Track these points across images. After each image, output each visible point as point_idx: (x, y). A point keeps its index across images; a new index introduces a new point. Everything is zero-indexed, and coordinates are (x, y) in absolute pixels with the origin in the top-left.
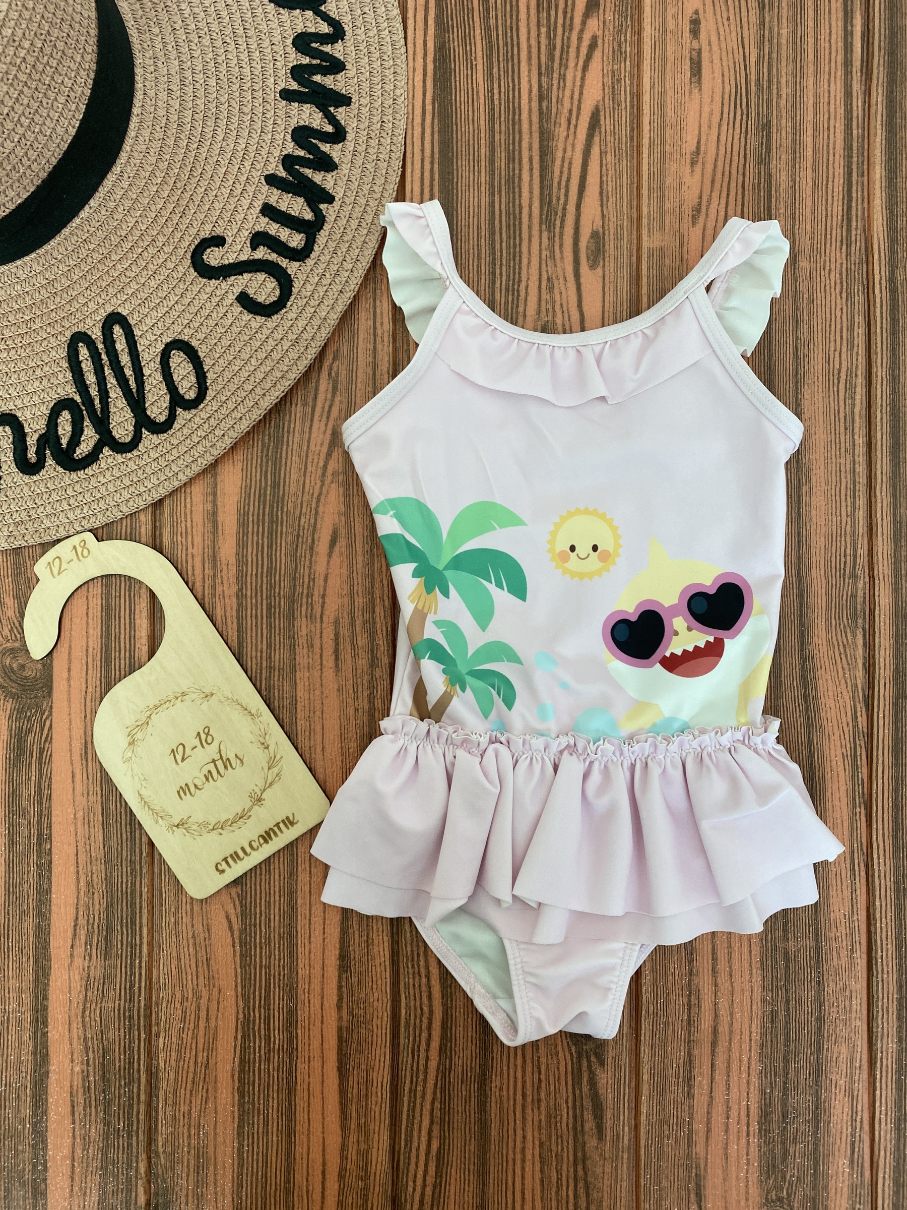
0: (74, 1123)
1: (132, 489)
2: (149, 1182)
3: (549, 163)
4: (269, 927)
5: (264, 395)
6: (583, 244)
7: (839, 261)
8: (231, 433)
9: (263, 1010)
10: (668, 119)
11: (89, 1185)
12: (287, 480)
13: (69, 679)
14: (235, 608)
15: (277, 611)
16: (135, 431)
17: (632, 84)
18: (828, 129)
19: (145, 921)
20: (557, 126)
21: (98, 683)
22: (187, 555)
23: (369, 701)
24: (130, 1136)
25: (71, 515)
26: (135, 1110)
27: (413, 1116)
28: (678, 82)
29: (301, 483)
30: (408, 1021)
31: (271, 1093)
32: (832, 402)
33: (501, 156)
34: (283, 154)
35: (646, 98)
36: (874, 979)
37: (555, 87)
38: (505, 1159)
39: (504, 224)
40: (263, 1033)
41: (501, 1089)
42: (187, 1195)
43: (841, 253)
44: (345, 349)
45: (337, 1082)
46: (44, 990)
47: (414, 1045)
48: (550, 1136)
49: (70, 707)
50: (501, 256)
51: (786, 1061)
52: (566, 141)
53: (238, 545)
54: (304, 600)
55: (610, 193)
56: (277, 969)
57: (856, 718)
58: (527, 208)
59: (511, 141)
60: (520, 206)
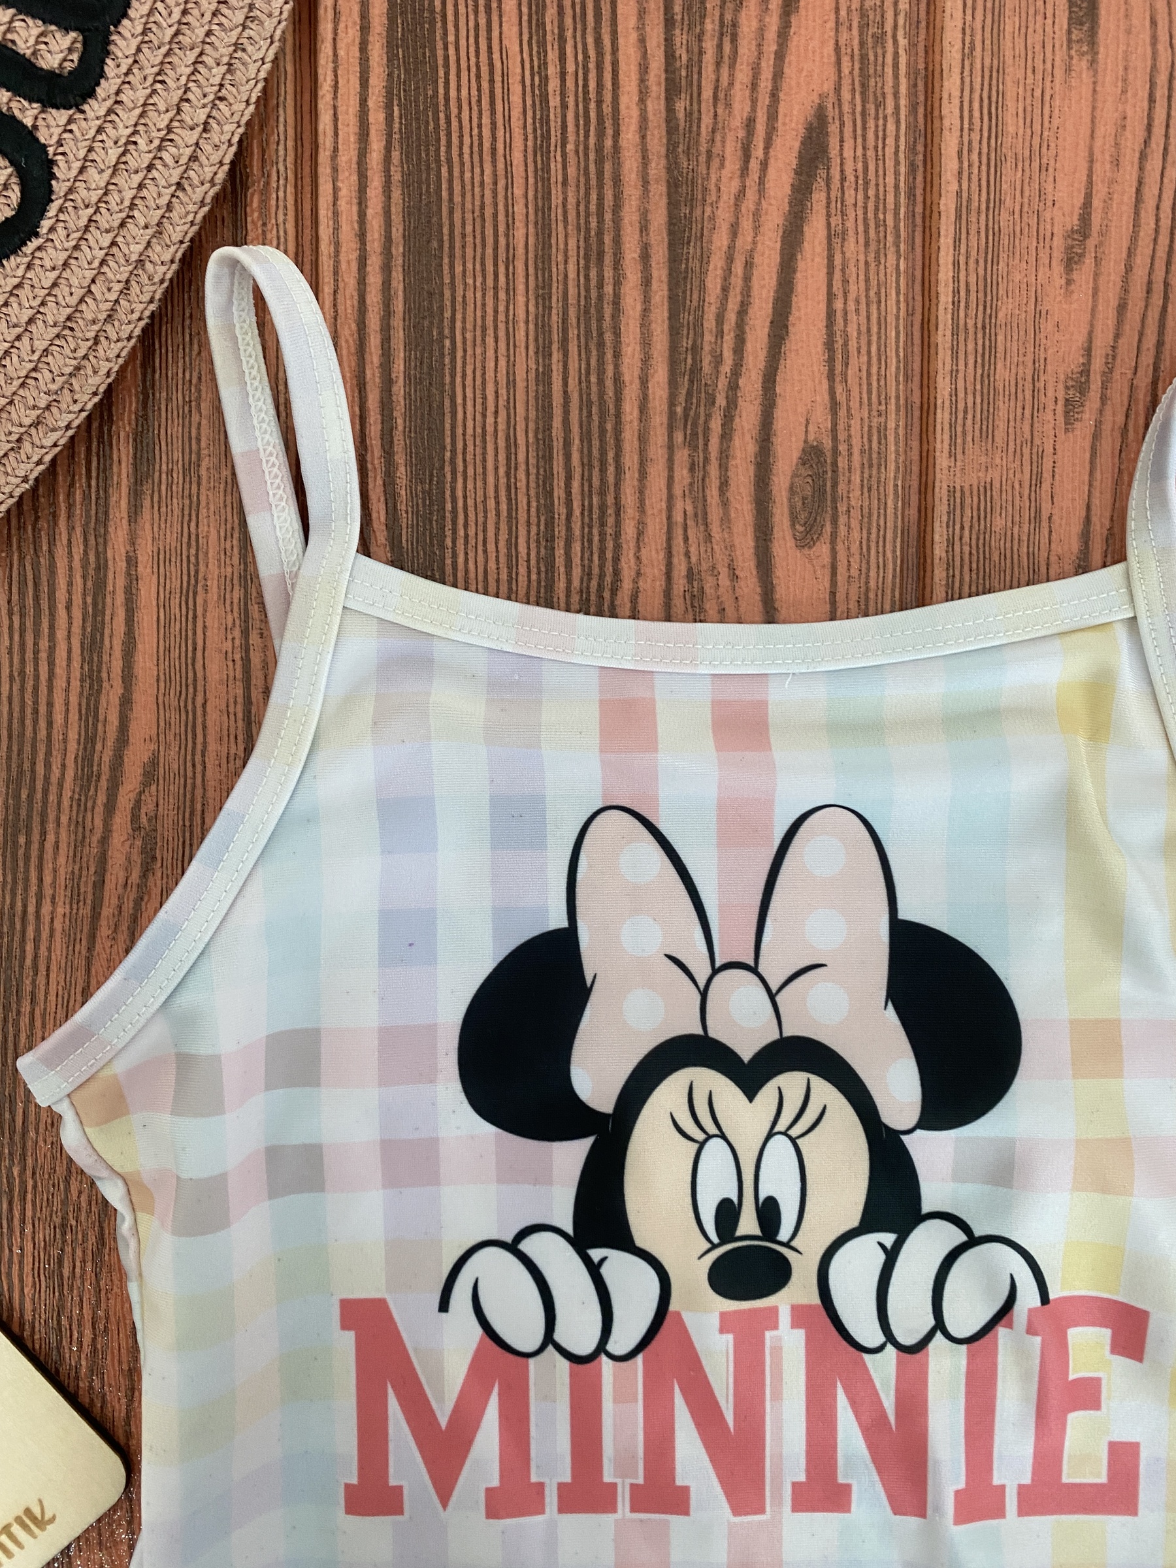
3: (695, 264)
6: (781, 482)
10: (1008, 141)
17: (912, 45)
20: (715, 163)
28: (1035, 39)
33: (567, 245)
35: (951, 84)
37: (709, 57)
39: (575, 429)
44: (173, 757)
50: (569, 514)
52: (737, 206)
55: (853, 345)
58: (637, 385)
59: (593, 208)
60: (618, 380)
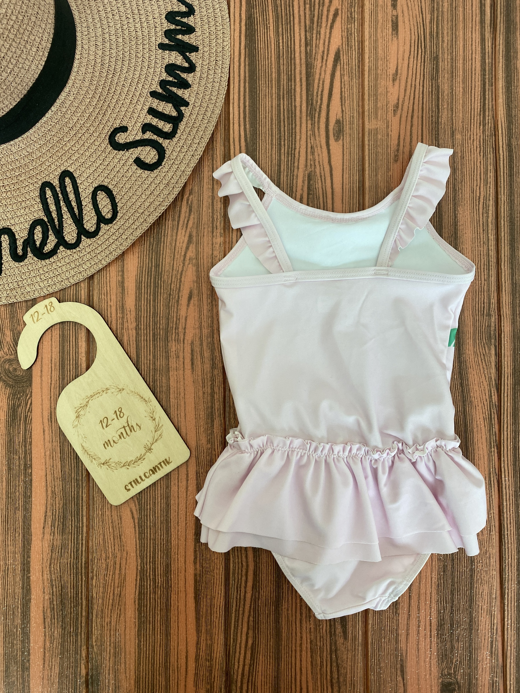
0: (45, 628)
1: (76, 270)
2: (88, 662)
3: (312, 81)
4: (155, 517)
5: (149, 215)
6: (331, 128)
7: (478, 135)
8: (131, 237)
9: (151, 564)
10: (379, 55)
11: (54, 664)
12: (164, 263)
13: (41, 377)
14: (134, 336)
15: (159, 337)
16: (78, 237)
17: (358, 36)
18: (472, 59)
19: (84, 514)
20: (316, 60)
21: (58, 378)
22: (107, 305)
23: (211, 388)
24: (77, 635)
25: (42, 285)
26: (80, 621)
27: (238, 625)
28: (385, 34)
29: (172, 264)
30: (234, 570)
31: (156, 611)
32: (475, 215)
33: (284, 78)
34: (160, 79)
35: (367, 43)
36: (503, 547)
37: (314, 38)
38: (290, 650)
39: (286, 116)
40: (151, 577)
41: (288, 610)
42: (109, 670)
43: (480, 130)
44: (196, 188)
45: (194, 605)
46: (28, 552)
47: (237, 584)
48: (317, 637)
49: (42, 392)
50: (285, 134)
51: (452, 594)
52: (321, 69)
53: (136, 300)
54: (174, 331)
55: (346, 98)
56: (159, 541)
57: (491, 396)
58: (299, 107)
59: (289, 70)
60: (295, 106)
